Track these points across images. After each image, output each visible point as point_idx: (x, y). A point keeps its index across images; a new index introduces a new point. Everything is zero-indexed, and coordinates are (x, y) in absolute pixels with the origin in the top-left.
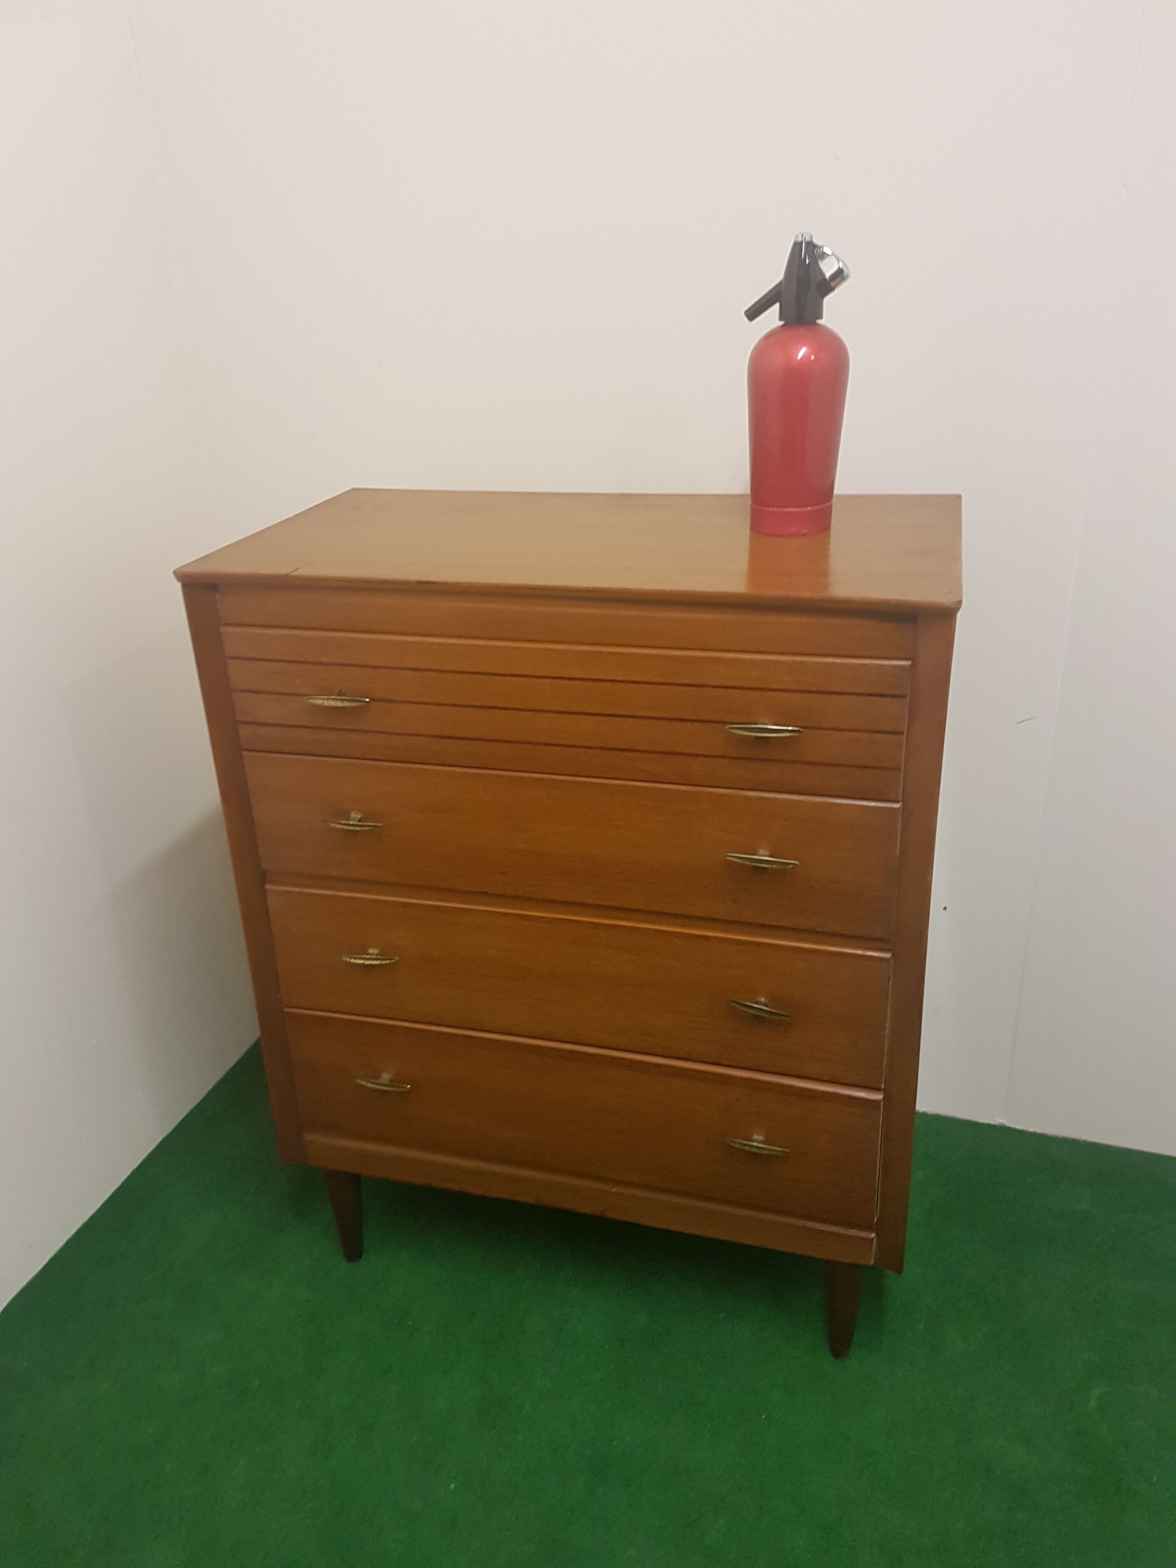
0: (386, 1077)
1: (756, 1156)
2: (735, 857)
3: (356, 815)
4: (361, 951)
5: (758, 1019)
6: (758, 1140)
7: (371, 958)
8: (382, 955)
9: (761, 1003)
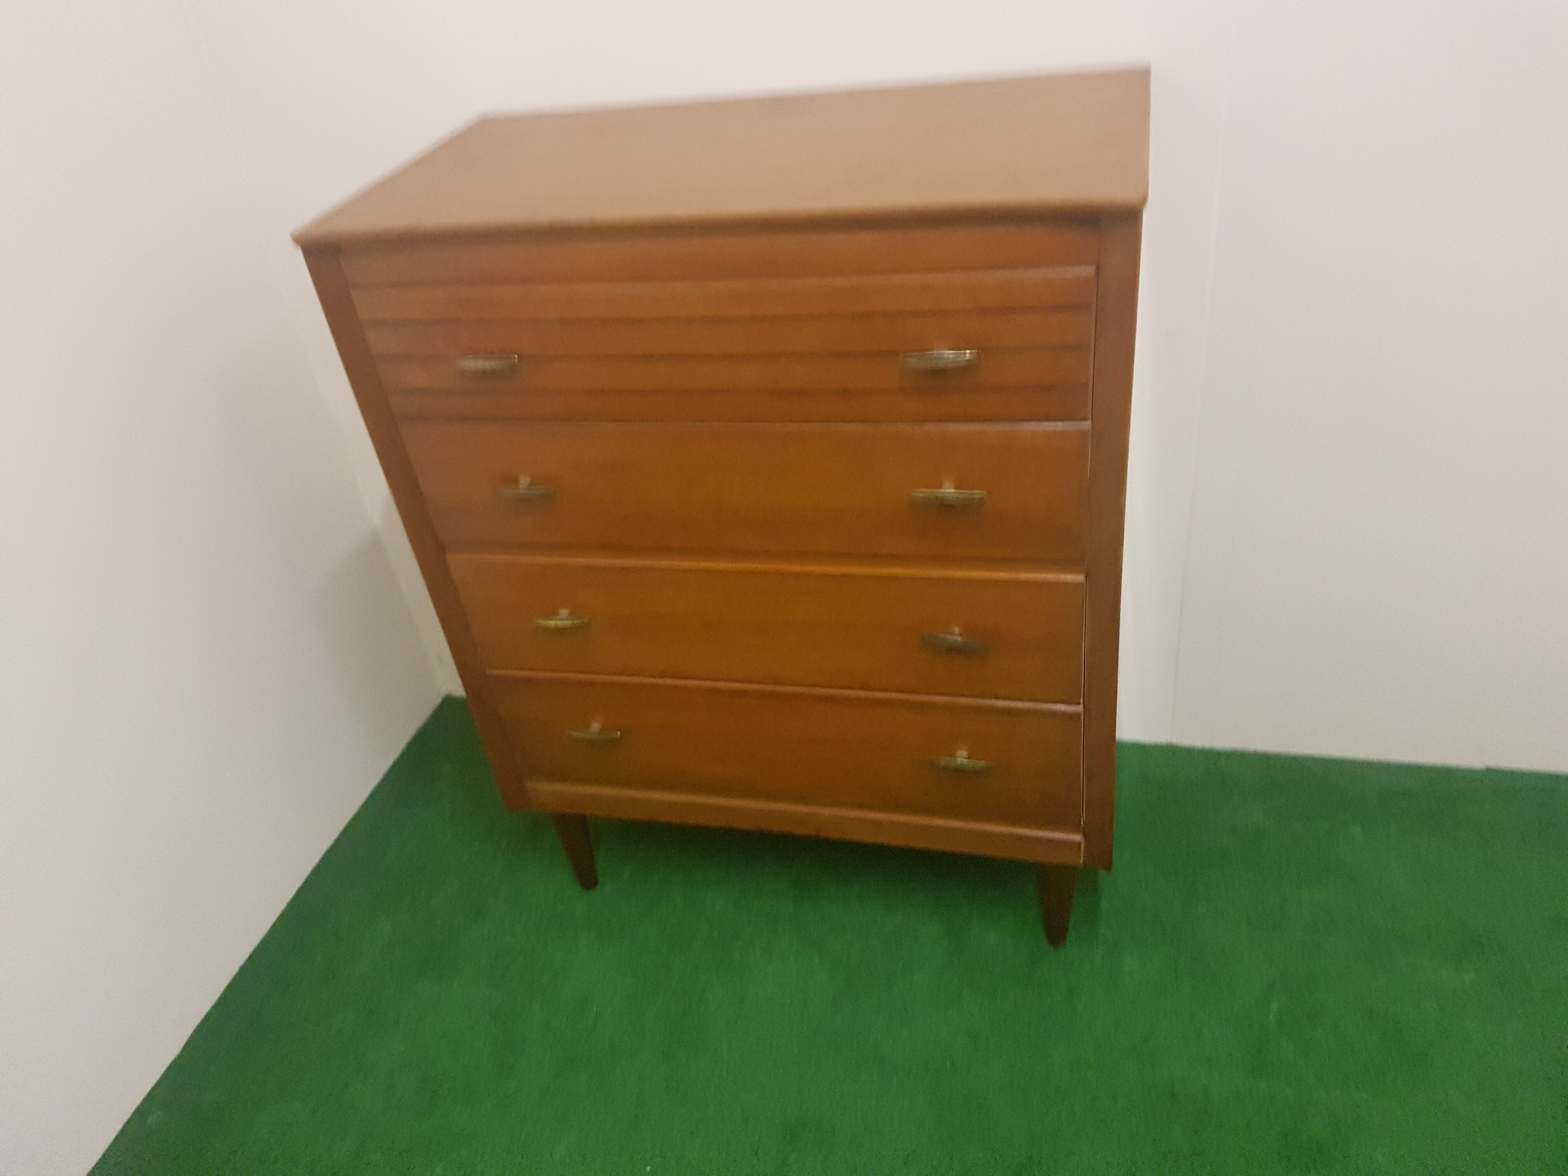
0: (596, 727)
1: (960, 772)
2: (921, 493)
3: (524, 481)
4: (553, 614)
5: (954, 650)
6: (962, 757)
7: (563, 619)
8: (573, 614)
9: (956, 636)
